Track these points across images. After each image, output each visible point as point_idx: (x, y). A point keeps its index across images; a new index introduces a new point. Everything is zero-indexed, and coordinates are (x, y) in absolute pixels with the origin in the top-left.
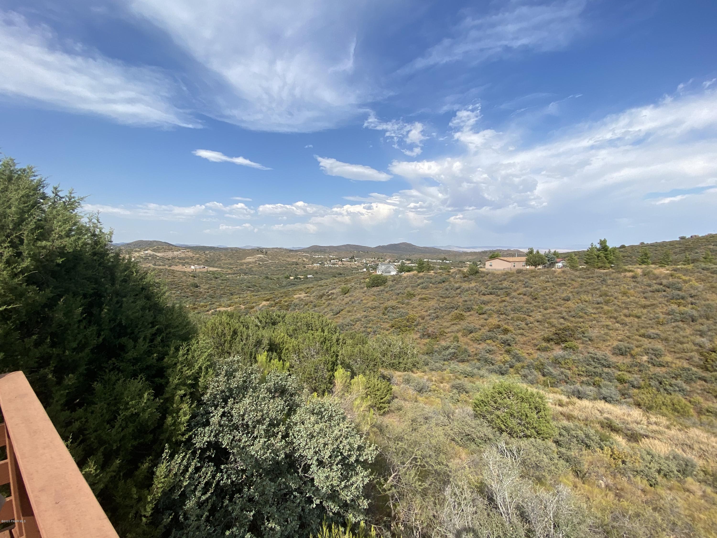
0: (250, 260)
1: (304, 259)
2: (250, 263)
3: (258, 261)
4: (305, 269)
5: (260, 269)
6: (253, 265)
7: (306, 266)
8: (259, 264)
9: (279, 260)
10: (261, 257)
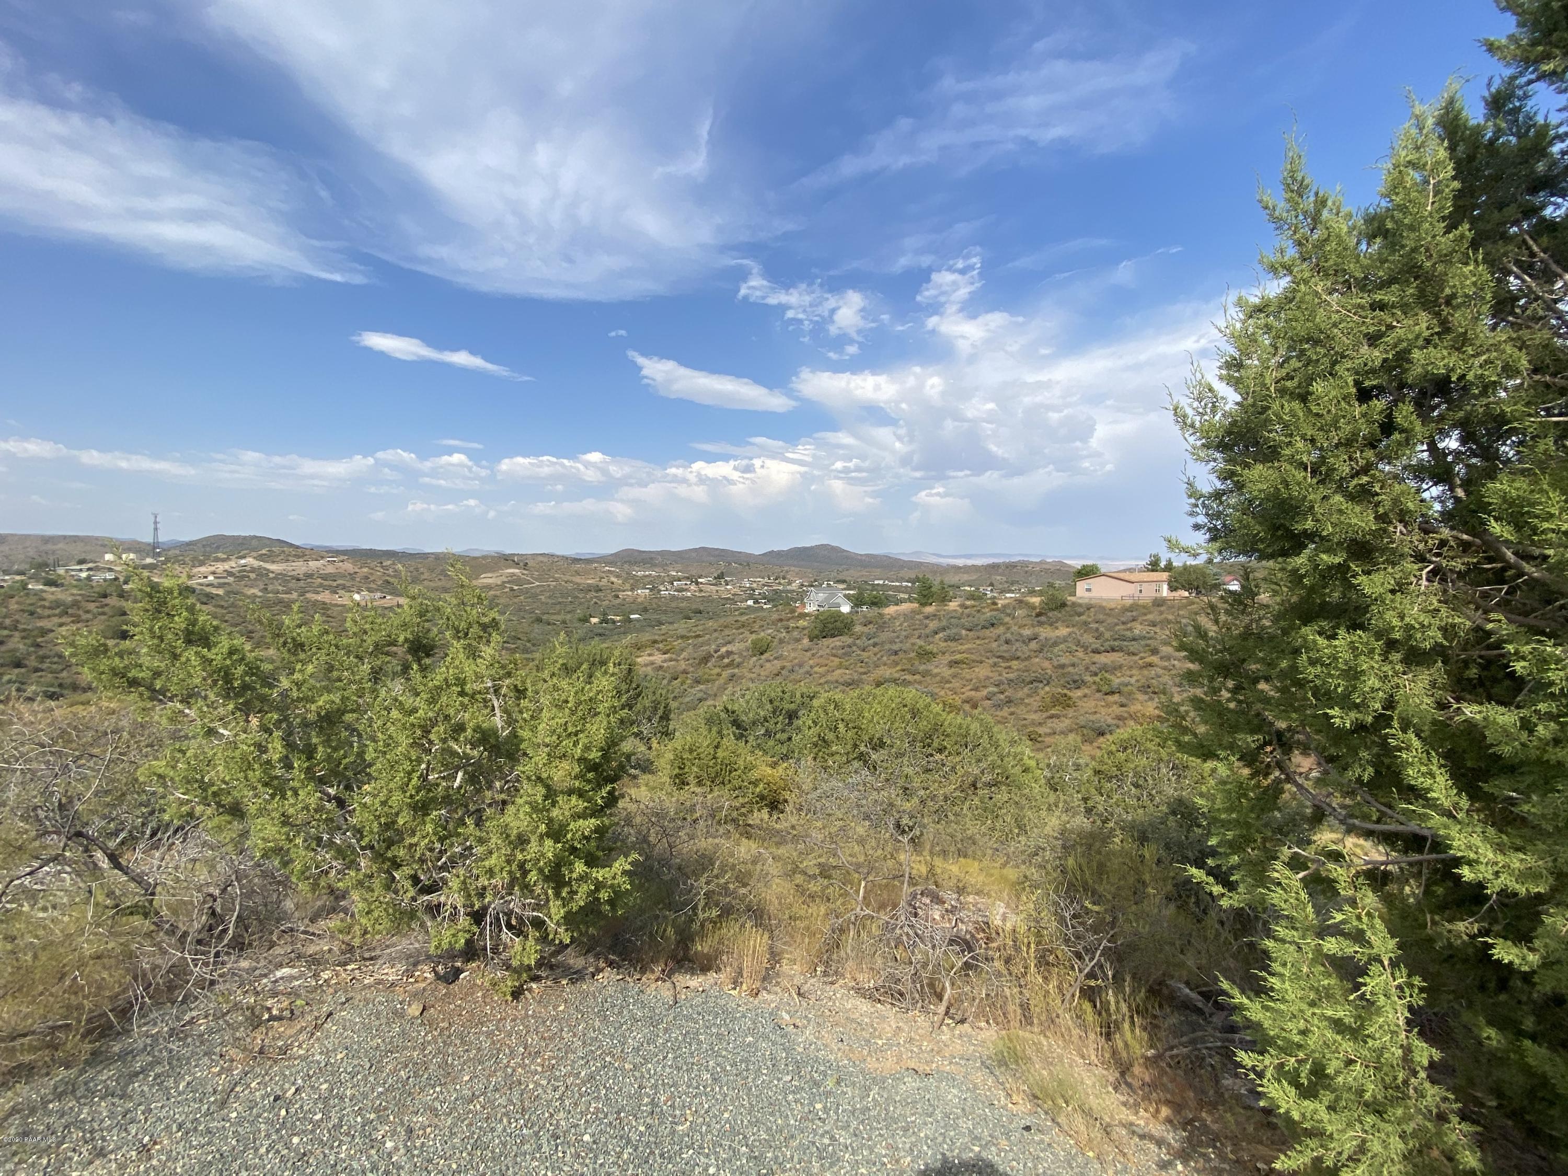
0: (490, 581)
1: (613, 579)
2: (489, 587)
3: (509, 582)
4: (618, 601)
5: (516, 600)
6: (498, 593)
7: (621, 594)
8: (512, 590)
9: (556, 580)
10: (513, 575)
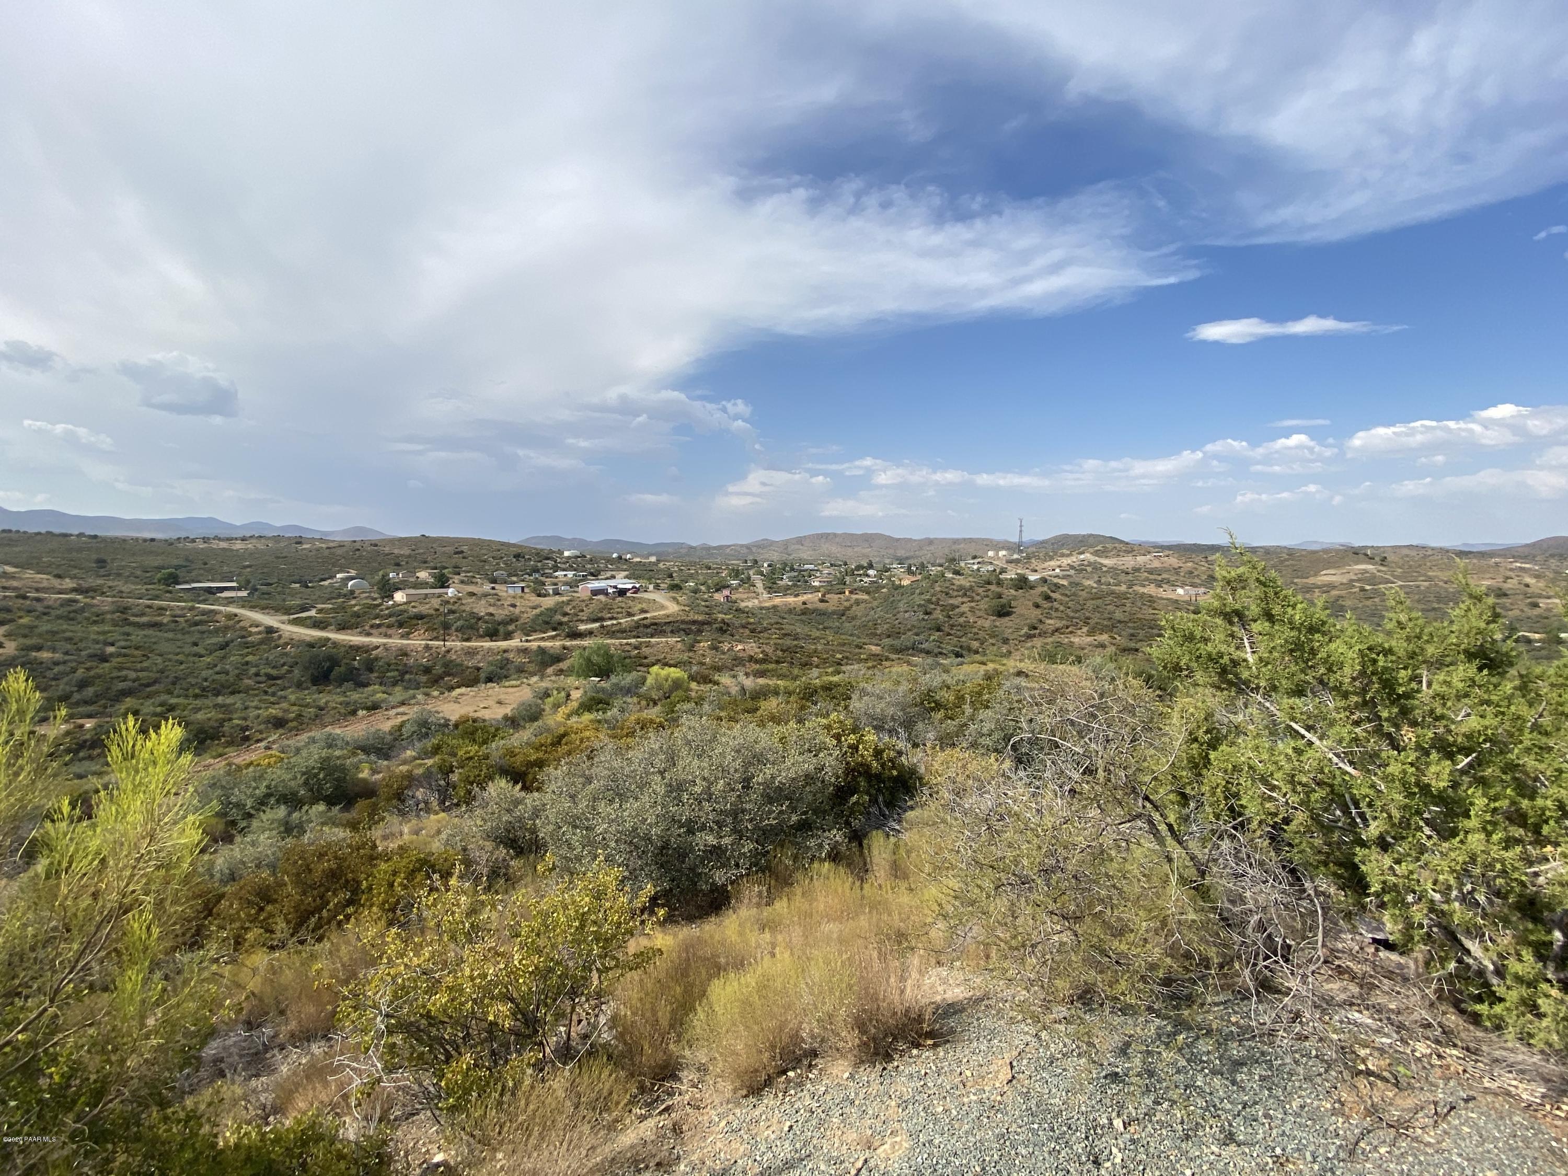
0: (1333, 578)
1: (1529, 580)
2: (1331, 586)
3: (1359, 580)
4: (1536, 611)
5: (1369, 603)
6: (1343, 593)
7: (1543, 603)
8: (1363, 590)
9: (1430, 579)
10: (1366, 571)
